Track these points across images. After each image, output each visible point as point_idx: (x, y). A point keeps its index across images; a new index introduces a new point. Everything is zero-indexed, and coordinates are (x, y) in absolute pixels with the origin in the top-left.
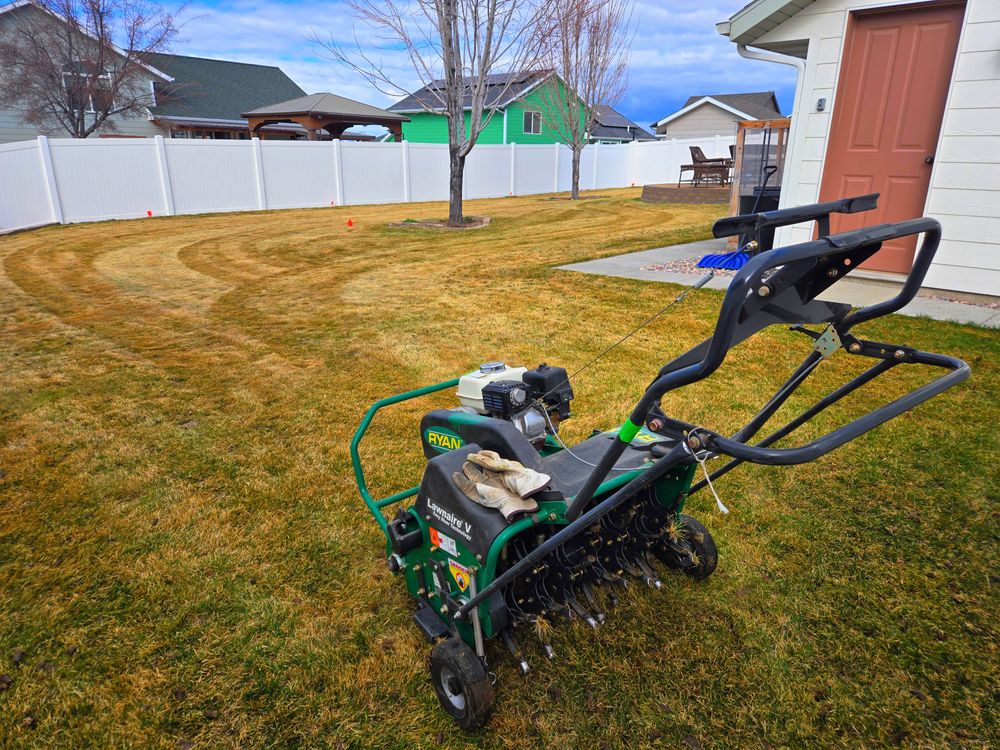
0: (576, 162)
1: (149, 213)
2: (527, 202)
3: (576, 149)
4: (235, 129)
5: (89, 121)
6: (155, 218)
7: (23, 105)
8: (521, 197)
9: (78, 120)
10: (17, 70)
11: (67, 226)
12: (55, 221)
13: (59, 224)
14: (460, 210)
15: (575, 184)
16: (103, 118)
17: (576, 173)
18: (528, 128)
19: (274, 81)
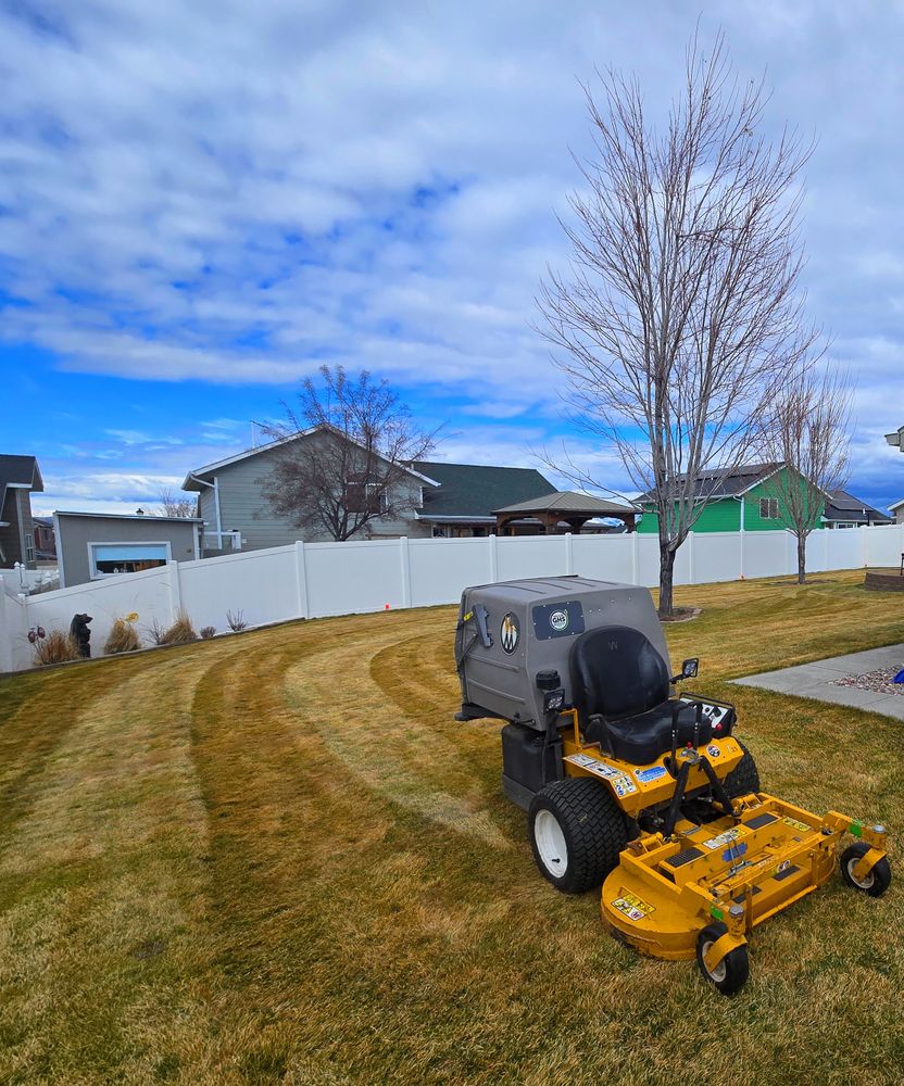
0: (801, 548)
1: (387, 607)
2: (753, 587)
3: (801, 537)
4: (488, 525)
5: (350, 525)
6: (391, 611)
7: (297, 514)
8: (750, 581)
9: (342, 524)
10: (296, 483)
11: (308, 621)
12: (301, 616)
13: (303, 619)
14: (670, 602)
15: (801, 568)
16: (362, 523)
17: (801, 558)
18: (764, 514)
19: (532, 482)
